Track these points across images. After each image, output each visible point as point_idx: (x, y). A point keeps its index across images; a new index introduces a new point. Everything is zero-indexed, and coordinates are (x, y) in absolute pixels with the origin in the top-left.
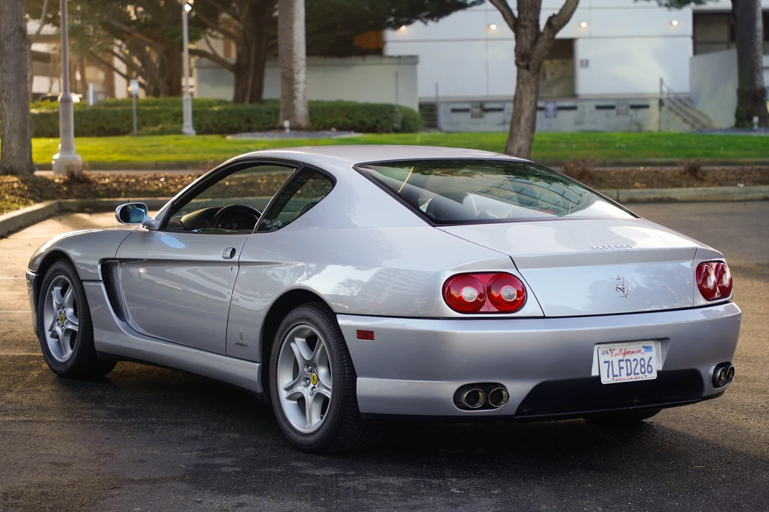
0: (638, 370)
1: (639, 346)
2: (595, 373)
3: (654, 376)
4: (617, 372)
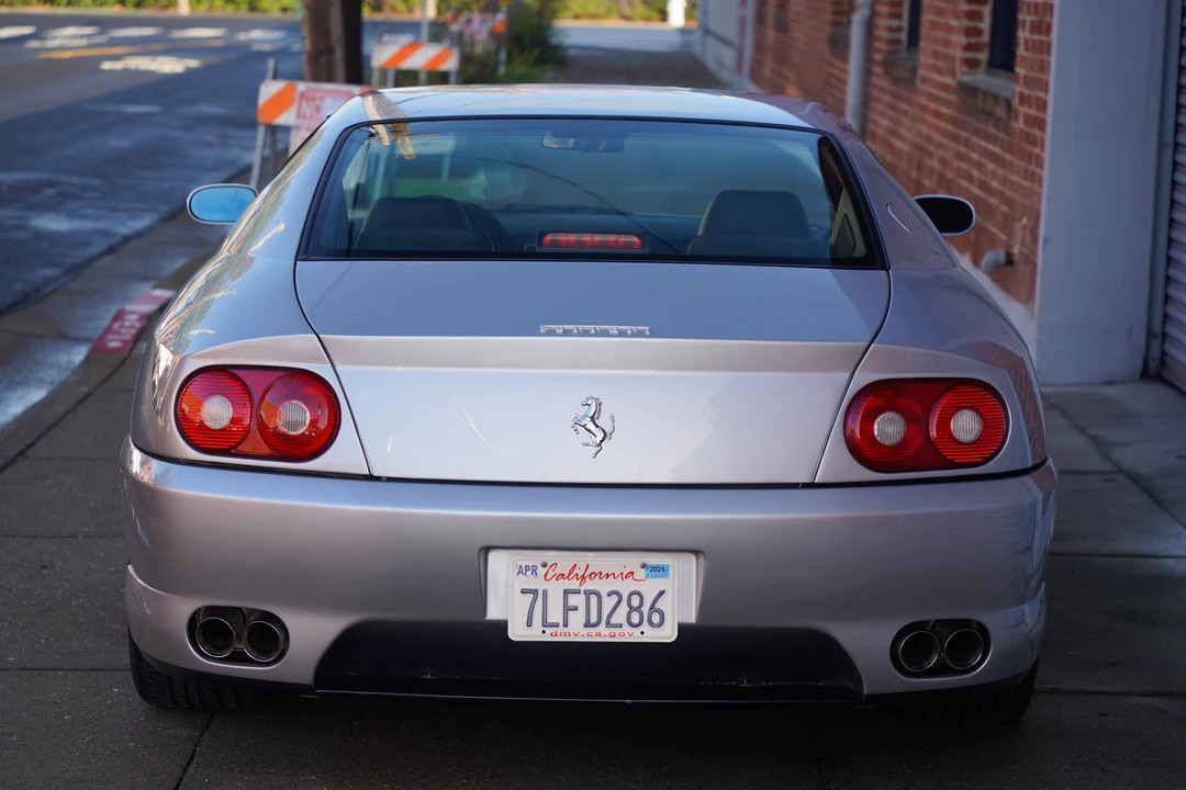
0: (620, 617)
1: (631, 562)
2: (493, 613)
3: (668, 634)
4: (555, 615)
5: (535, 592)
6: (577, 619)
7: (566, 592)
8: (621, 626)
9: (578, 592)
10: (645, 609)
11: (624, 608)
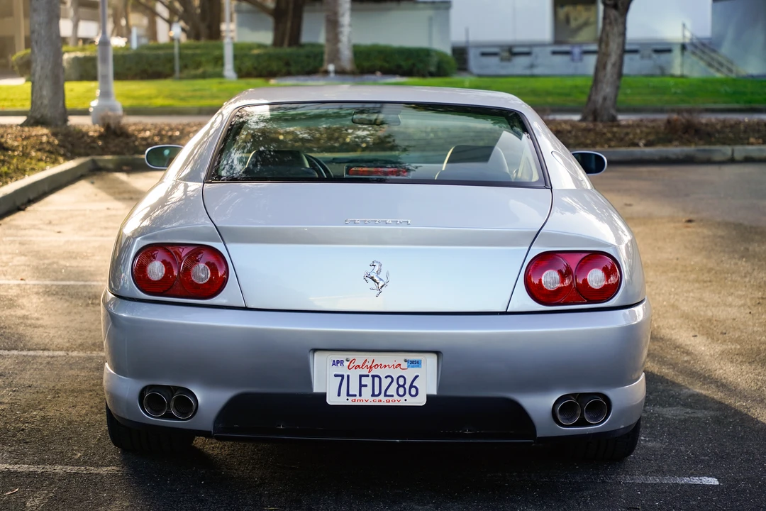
0: (392, 391)
1: (400, 358)
2: (317, 389)
3: (421, 401)
4: (354, 389)
5: (342, 376)
6: (367, 392)
7: (361, 376)
8: (392, 396)
9: (368, 376)
10: (407, 386)
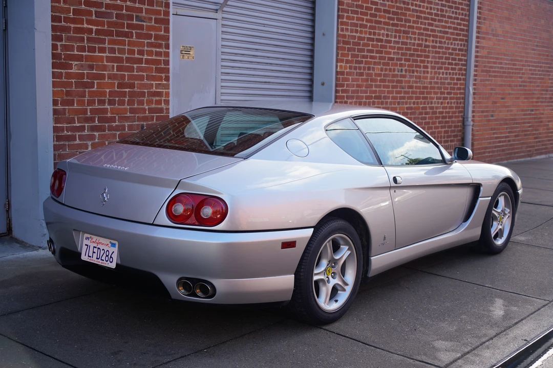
0: (104, 258)
1: (109, 241)
2: (79, 250)
3: (113, 266)
4: (91, 254)
5: (88, 245)
6: (95, 255)
7: (94, 247)
8: (103, 260)
9: (96, 247)
10: (109, 256)
11: (105, 255)
